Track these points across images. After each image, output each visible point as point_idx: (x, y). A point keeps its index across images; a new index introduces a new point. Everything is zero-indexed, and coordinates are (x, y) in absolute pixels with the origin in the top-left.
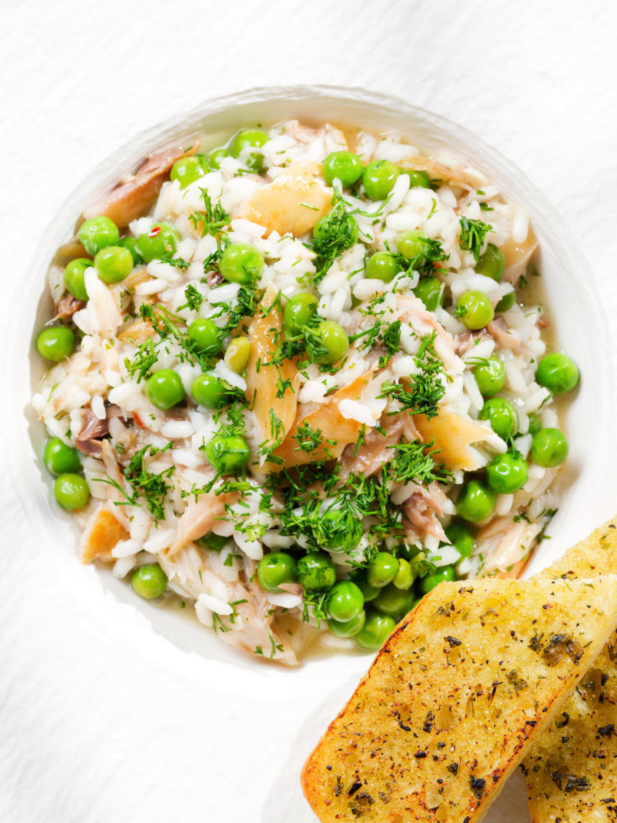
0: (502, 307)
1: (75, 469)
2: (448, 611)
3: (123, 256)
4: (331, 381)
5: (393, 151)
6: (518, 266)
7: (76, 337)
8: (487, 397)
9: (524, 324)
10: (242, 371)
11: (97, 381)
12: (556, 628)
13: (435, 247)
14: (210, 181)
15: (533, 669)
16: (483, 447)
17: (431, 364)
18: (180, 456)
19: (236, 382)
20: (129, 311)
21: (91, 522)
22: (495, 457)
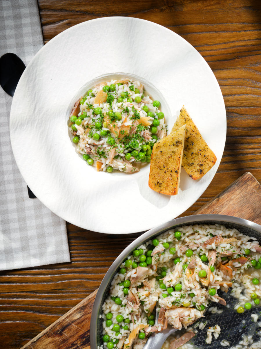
0: (142, 98)
1: (90, 158)
2: (158, 148)
3: (79, 120)
4: (121, 121)
5: (113, 82)
6: (141, 89)
7: (78, 136)
8: (147, 112)
9: (147, 99)
10: (107, 127)
11: (85, 142)
12: (176, 141)
13: (127, 93)
14: (87, 101)
15: (175, 149)
16: (150, 120)
17: (135, 111)
18: (104, 146)
19: (106, 130)
20: (85, 128)
21: (96, 164)
22: (153, 121)
